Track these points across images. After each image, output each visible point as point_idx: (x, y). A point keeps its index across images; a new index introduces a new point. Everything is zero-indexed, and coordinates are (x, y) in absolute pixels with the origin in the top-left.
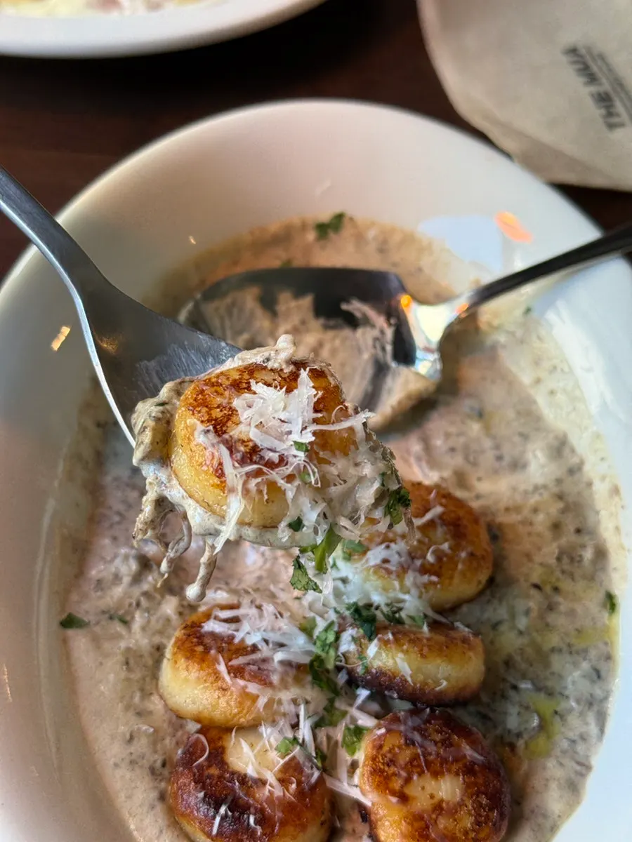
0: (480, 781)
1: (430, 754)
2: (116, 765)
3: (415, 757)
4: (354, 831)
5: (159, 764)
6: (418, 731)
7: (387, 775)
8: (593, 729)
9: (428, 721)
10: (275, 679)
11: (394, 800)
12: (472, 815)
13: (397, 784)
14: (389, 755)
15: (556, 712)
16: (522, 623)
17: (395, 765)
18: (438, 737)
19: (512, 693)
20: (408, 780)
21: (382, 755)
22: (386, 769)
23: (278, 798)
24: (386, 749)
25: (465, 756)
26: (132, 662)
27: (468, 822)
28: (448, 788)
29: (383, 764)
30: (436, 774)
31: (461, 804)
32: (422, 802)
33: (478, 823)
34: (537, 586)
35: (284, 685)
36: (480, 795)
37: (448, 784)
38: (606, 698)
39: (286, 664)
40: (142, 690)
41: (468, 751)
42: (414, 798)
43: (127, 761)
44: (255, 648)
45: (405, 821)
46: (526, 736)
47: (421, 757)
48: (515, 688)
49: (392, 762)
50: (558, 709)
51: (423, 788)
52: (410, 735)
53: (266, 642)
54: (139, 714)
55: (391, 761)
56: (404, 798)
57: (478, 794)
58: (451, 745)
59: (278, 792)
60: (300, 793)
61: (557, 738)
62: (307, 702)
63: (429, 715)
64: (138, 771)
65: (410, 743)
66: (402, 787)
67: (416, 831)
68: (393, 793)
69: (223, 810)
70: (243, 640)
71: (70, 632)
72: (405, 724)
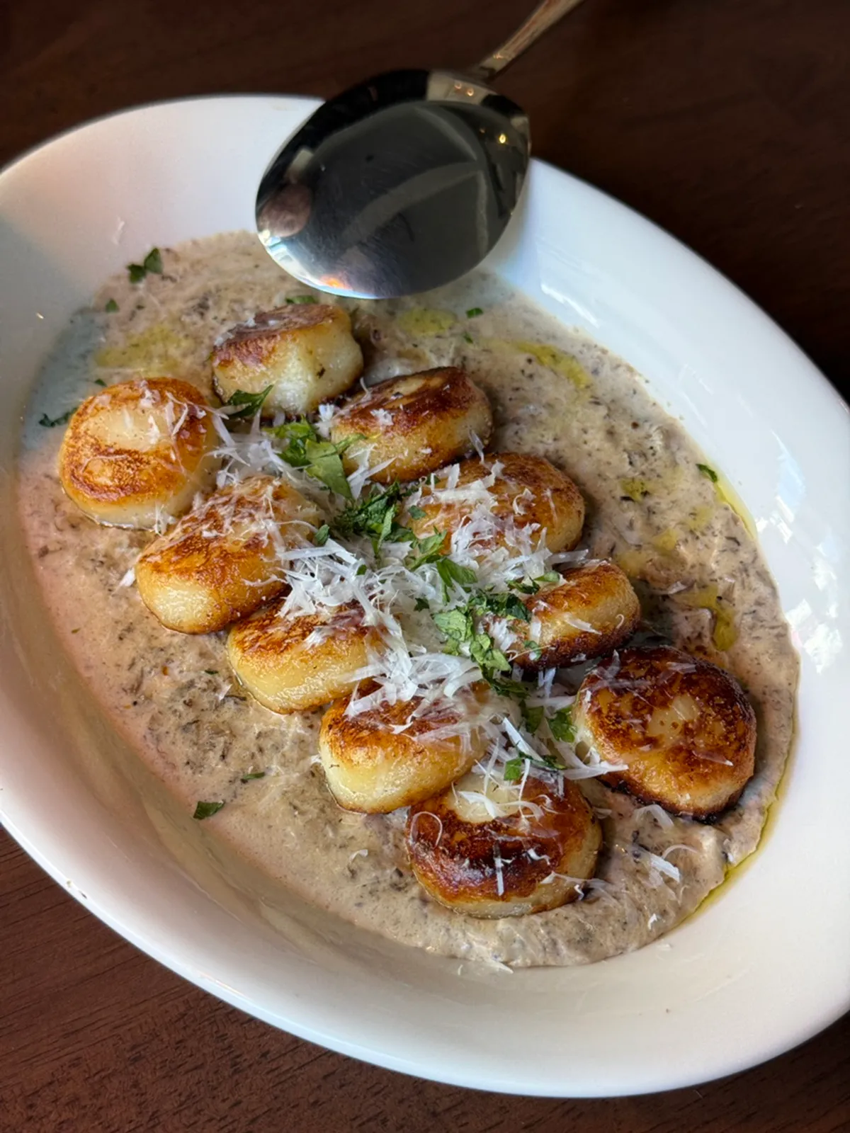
0: (705, 686)
1: (646, 691)
2: (359, 905)
3: (635, 702)
4: (621, 815)
5: (396, 878)
6: (621, 677)
7: (624, 731)
8: (763, 590)
9: (623, 664)
10: (461, 709)
11: (646, 748)
12: (720, 720)
13: (637, 733)
14: (612, 714)
15: (720, 598)
16: (633, 537)
17: (623, 719)
18: (642, 672)
19: (668, 604)
20: (644, 724)
21: (607, 717)
22: (619, 727)
23: (541, 819)
24: (605, 711)
25: (677, 673)
26: (297, 803)
27: (721, 727)
28: (682, 710)
29: (613, 724)
30: (665, 704)
31: (703, 716)
32: (671, 737)
33: (729, 723)
34: (626, 499)
35: (474, 712)
36: (715, 698)
37: (681, 706)
38: (756, 558)
39: (461, 692)
40: (329, 822)
41: (675, 667)
42: (661, 736)
43: (366, 895)
44: (417, 700)
45: (669, 760)
46: (707, 633)
47: (642, 698)
48: (666, 597)
49: (619, 717)
50: (720, 594)
51: (662, 723)
52: (617, 685)
53: (422, 687)
54: (343, 847)
55: (617, 717)
56: (653, 742)
57: (711, 698)
58: (658, 672)
59: (538, 814)
60: (558, 803)
61: (737, 619)
62: (508, 716)
63: (620, 657)
64: (384, 896)
65: (621, 692)
66: (643, 733)
67: (684, 763)
68: (641, 744)
69: (499, 863)
70: (399, 701)
71: (212, 819)
72: (605, 678)
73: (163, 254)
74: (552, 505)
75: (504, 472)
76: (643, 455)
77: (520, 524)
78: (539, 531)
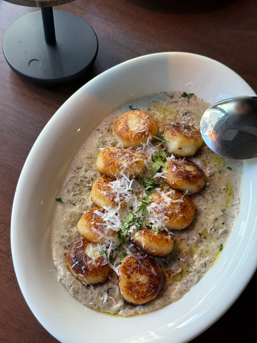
0: (153, 280)
1: (142, 268)
2: (56, 243)
3: (137, 267)
4: (114, 282)
5: (68, 246)
6: (141, 260)
7: (127, 269)
8: (196, 279)
9: (145, 259)
10: (106, 232)
11: (126, 276)
12: (146, 288)
13: (129, 272)
14: (129, 264)
15: (187, 271)
16: (190, 242)
17: (130, 267)
18: (146, 264)
19: (177, 261)
20: (132, 273)
21: (127, 263)
22: (127, 267)
23: (93, 265)
24: (129, 262)
25: (151, 272)
26: (72, 216)
27: (145, 290)
28: (143, 279)
29: (127, 266)
30: (141, 274)
31: (145, 284)
32: (134, 280)
33: (147, 291)
34: (200, 234)
35: (108, 235)
36: (151, 284)
37: (143, 277)
38: (204, 273)
39: (111, 230)
40: (72, 225)
41: (153, 270)
42: (132, 278)
43: (59, 242)
44: (105, 222)
45: (127, 283)
46: (175, 274)
47: (139, 268)
48: (179, 259)
49: (130, 266)
51: (136, 276)
52: (138, 261)
53: (109, 221)
54: (68, 231)
55: (129, 265)
56: (129, 277)
57: (151, 283)
58: (149, 268)
59: (94, 263)
61: (184, 278)
62: (113, 242)
63: (146, 257)
64: (61, 246)
65: (137, 263)
66: (130, 274)
67: (129, 287)
68: (126, 274)
69: (77, 263)
70: (103, 219)
71: (58, 203)
72: (138, 257)
73: (194, 96)
74: (178, 218)
75: (181, 203)
76: (215, 230)
77: (166, 215)
78: (168, 220)
